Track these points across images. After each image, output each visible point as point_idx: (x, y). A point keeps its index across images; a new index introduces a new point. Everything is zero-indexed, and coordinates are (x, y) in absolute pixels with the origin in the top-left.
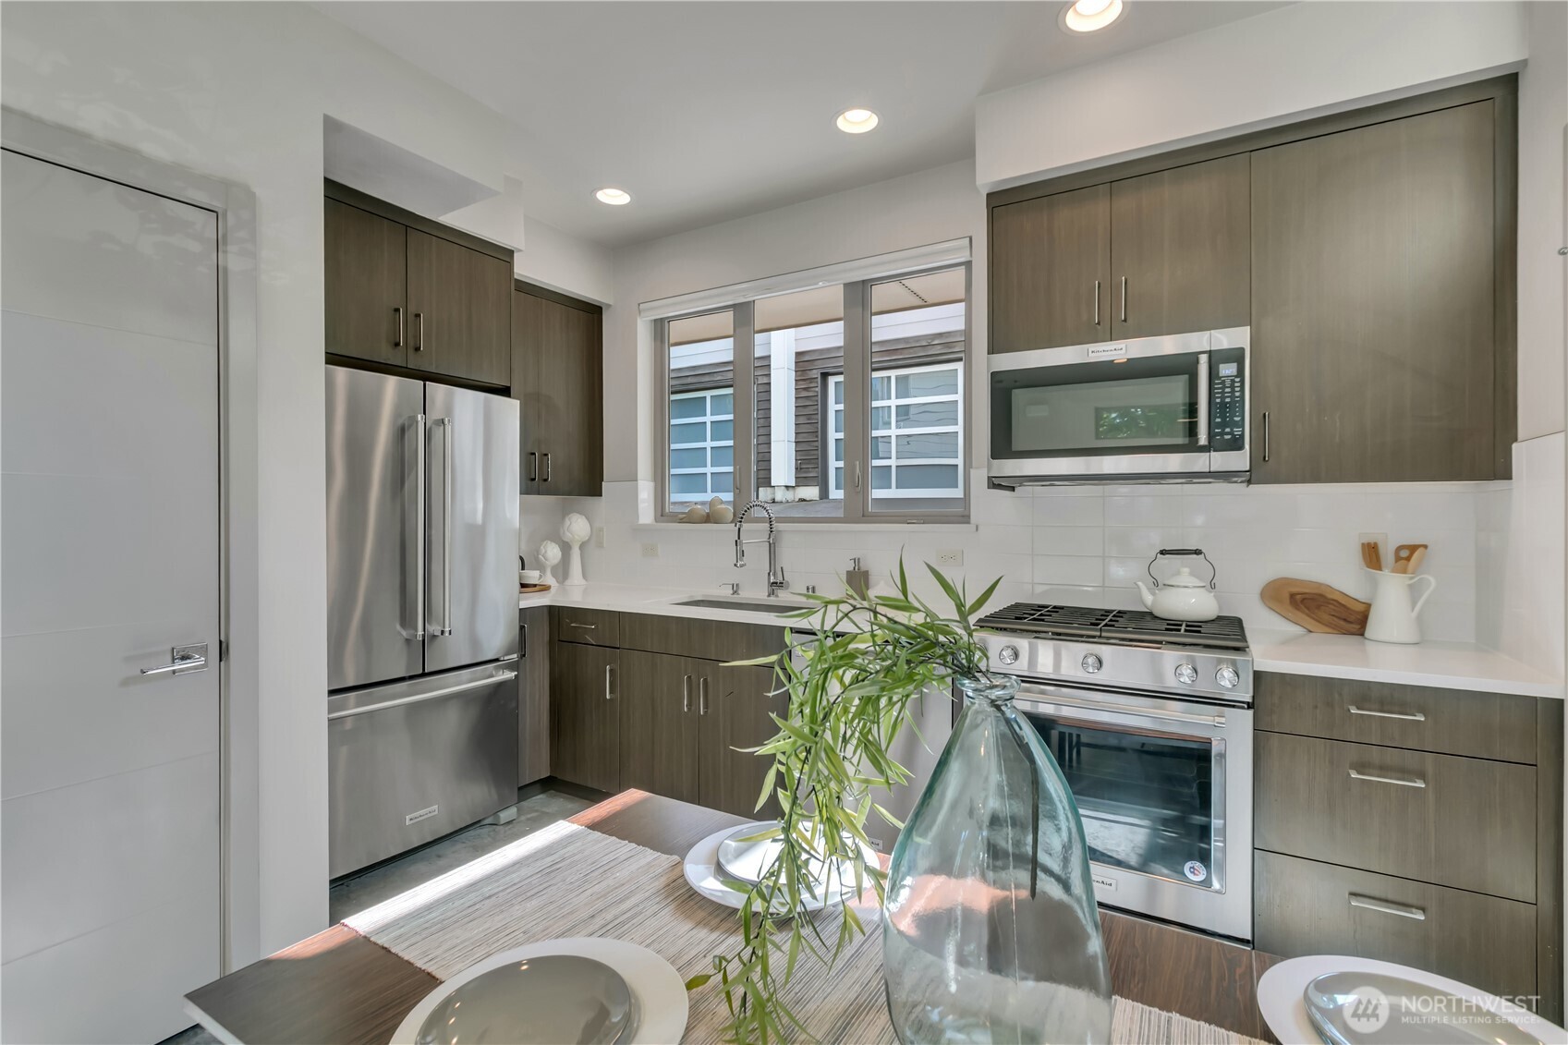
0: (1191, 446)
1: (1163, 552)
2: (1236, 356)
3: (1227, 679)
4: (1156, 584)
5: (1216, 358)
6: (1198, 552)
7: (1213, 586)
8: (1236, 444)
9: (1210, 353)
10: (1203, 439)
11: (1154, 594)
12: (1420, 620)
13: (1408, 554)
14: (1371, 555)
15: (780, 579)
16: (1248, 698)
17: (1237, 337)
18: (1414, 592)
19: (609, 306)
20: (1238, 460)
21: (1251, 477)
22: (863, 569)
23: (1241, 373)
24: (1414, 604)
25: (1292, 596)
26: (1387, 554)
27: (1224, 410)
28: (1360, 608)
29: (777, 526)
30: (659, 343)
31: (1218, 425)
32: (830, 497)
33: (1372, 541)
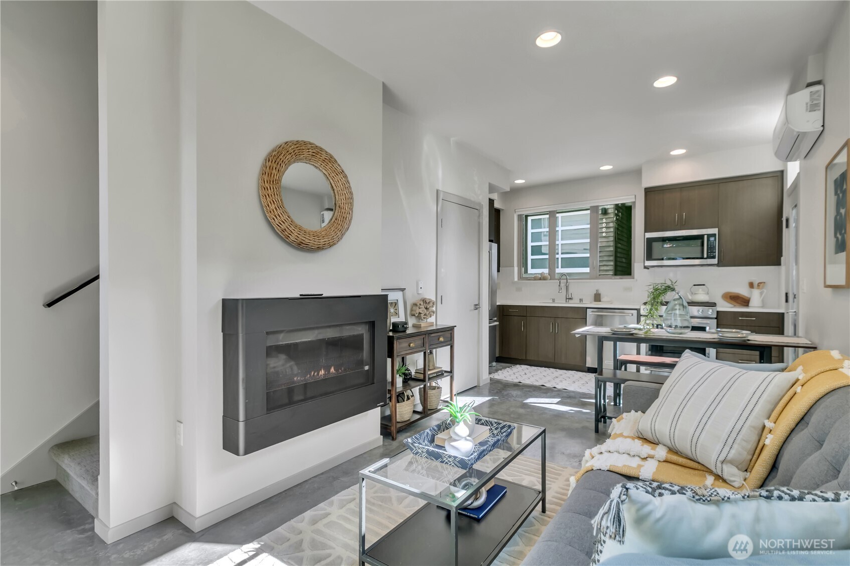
0: (702, 258)
1: (694, 285)
2: (714, 235)
3: (710, 312)
4: (692, 293)
5: (709, 236)
6: (704, 285)
7: (708, 294)
8: (714, 257)
9: (707, 235)
10: (705, 256)
11: (691, 296)
12: (763, 301)
13: (760, 285)
14: (751, 285)
15: (570, 297)
16: (715, 317)
17: (715, 231)
18: (761, 294)
19: (503, 210)
20: (715, 261)
21: (718, 265)
22: (599, 293)
23: (715, 240)
24: (761, 297)
25: (730, 297)
26: (755, 284)
27: (711, 249)
28: (747, 299)
29: (568, 281)
30: (520, 222)
31: (709, 253)
32: (529, 272)
33: (752, 281)
